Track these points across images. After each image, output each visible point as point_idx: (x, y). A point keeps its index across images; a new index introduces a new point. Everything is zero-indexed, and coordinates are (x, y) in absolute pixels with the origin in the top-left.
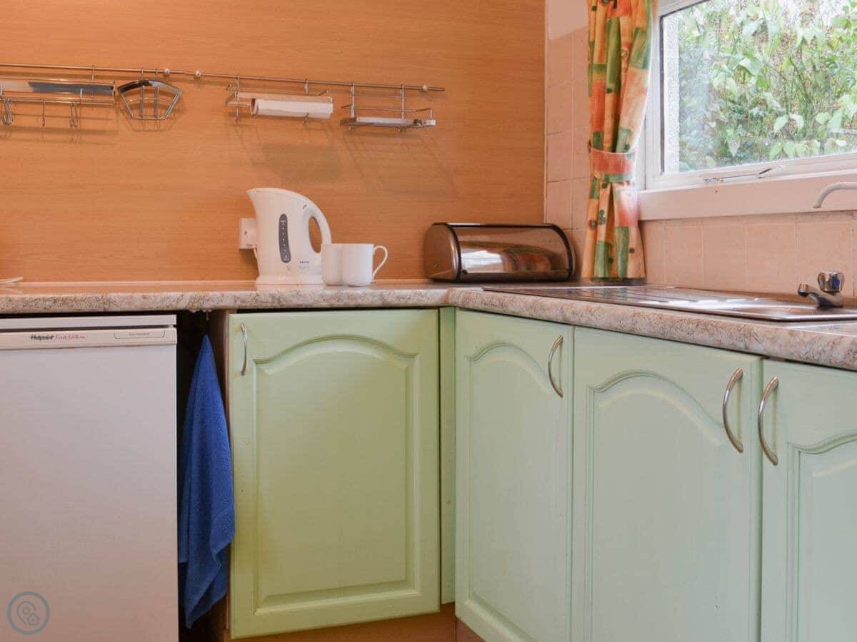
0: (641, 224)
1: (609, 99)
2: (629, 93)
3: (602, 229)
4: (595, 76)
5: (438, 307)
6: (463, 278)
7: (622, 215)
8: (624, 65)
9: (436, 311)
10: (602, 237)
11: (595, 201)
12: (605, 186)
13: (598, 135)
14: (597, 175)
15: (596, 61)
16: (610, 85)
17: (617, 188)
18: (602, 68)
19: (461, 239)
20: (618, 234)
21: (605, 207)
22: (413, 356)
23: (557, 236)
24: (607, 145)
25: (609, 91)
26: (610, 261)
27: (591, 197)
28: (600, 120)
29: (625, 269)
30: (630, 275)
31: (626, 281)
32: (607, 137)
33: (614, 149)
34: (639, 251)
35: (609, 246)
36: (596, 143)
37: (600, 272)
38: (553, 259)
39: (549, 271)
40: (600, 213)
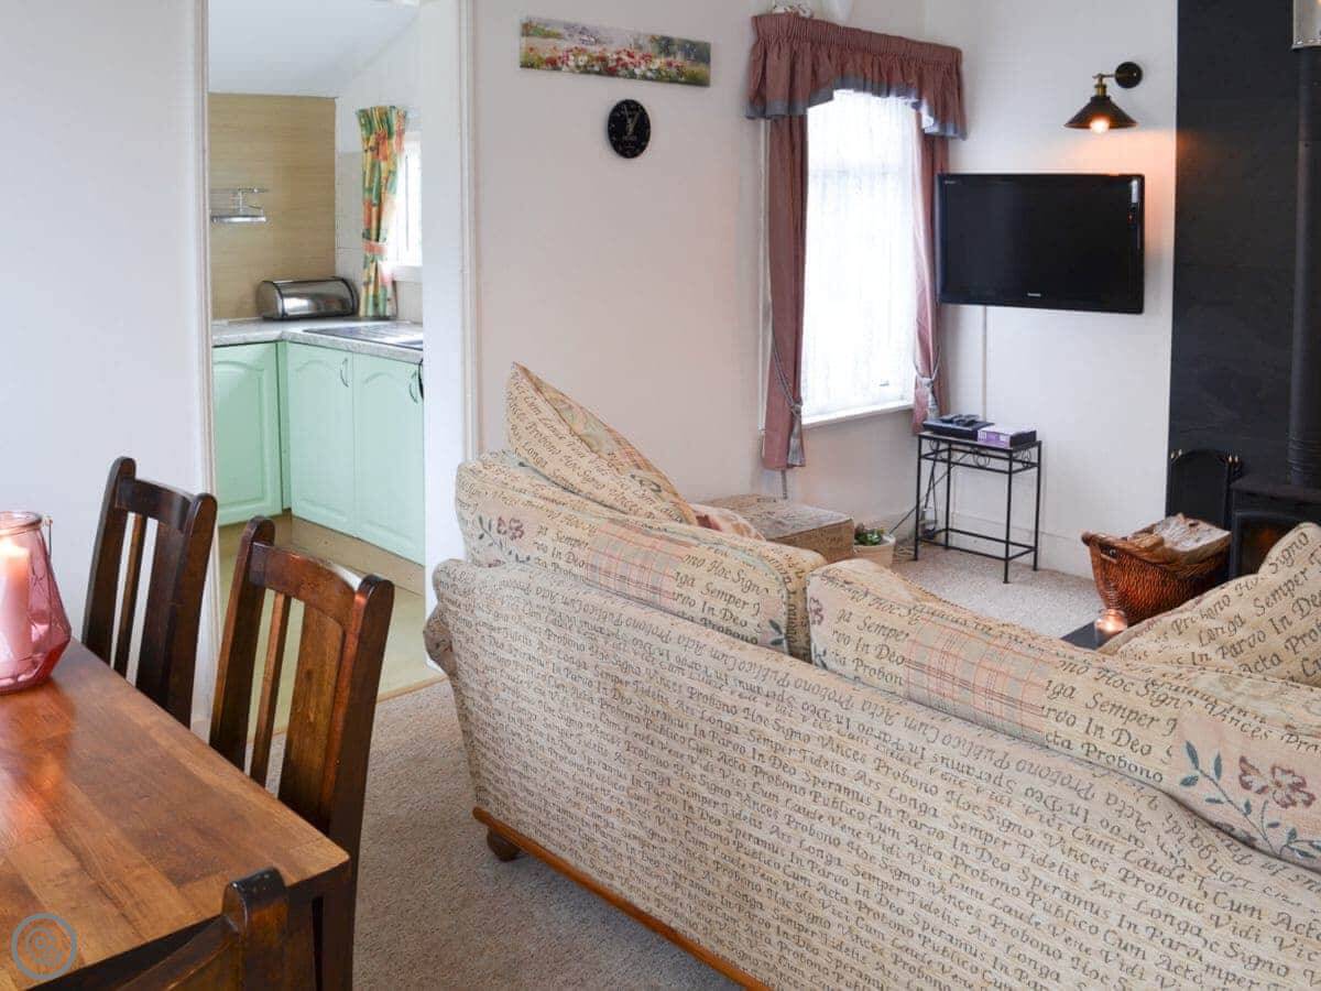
0: (394, 283)
1: (374, 210)
2: (386, 207)
3: (371, 287)
4: (367, 195)
5: (275, 341)
6: (285, 318)
7: (382, 280)
8: (383, 190)
9: (274, 345)
10: (371, 293)
11: (366, 270)
12: (372, 262)
13: (369, 230)
14: (368, 255)
15: (367, 185)
16: (375, 201)
17: (380, 262)
18: (370, 190)
19: (283, 292)
20: (380, 292)
21: (373, 274)
22: (262, 370)
23: (344, 286)
24: (374, 237)
25: (374, 205)
26: (376, 305)
27: (365, 267)
28: (369, 222)
29: (385, 311)
30: (388, 314)
31: (385, 318)
32: (374, 233)
33: (377, 240)
34: (393, 300)
35: (375, 296)
36: (367, 236)
37: (370, 313)
38: (343, 302)
39: (339, 309)
40: (370, 278)
